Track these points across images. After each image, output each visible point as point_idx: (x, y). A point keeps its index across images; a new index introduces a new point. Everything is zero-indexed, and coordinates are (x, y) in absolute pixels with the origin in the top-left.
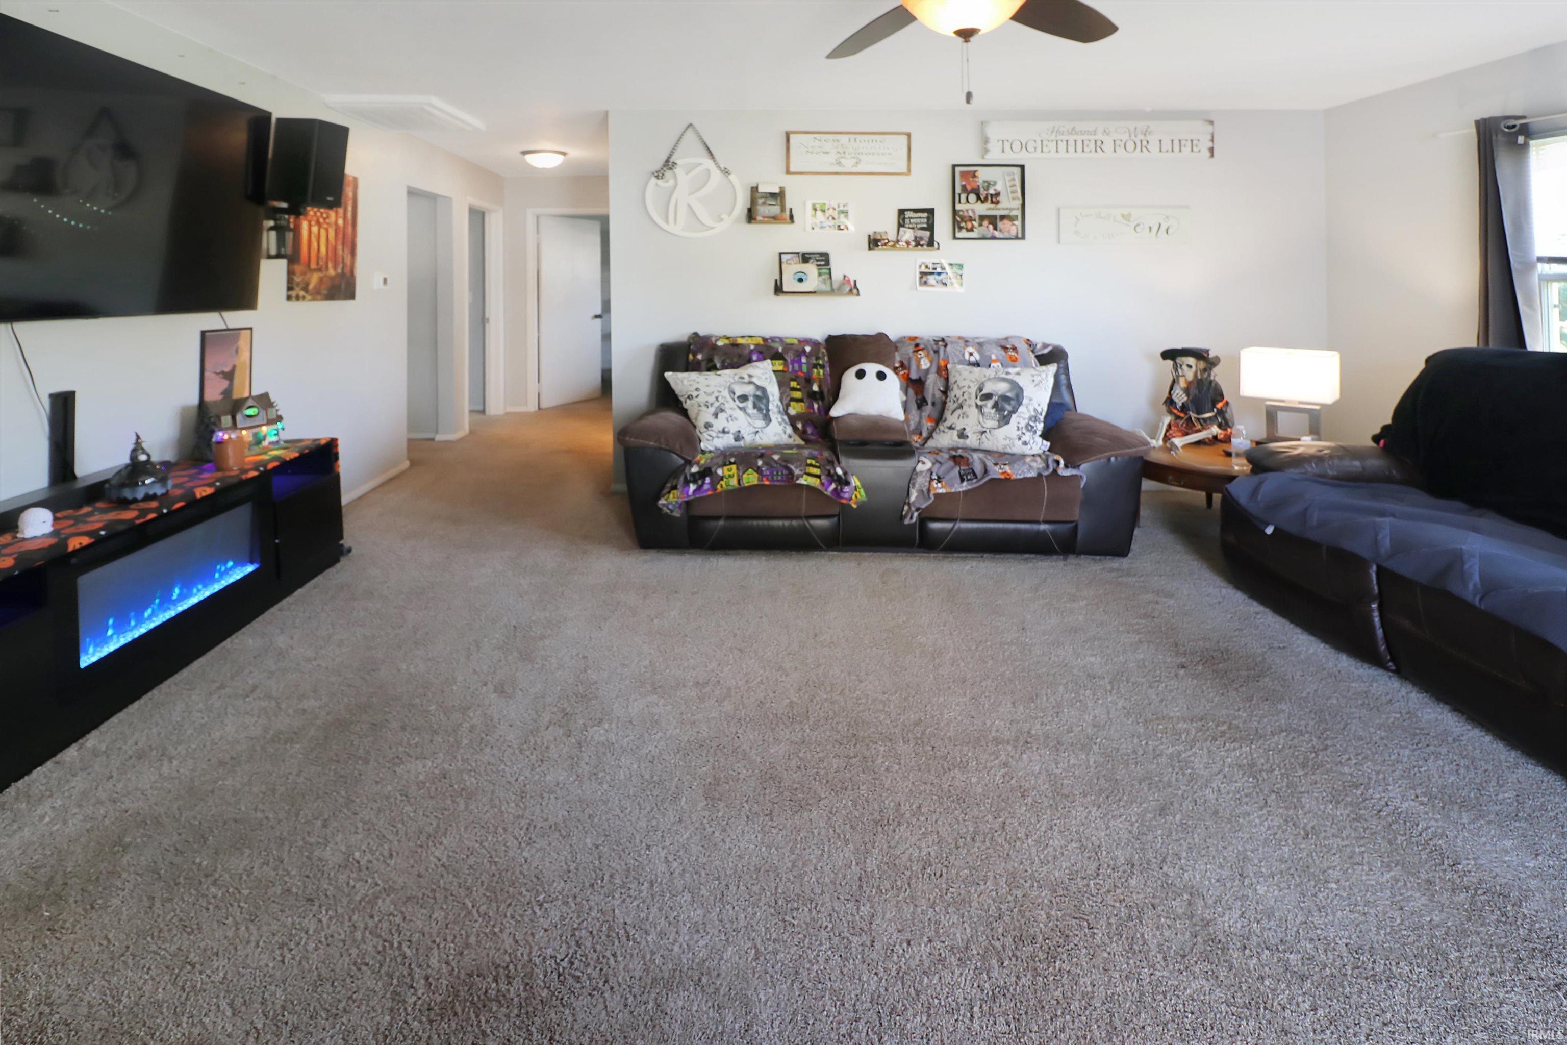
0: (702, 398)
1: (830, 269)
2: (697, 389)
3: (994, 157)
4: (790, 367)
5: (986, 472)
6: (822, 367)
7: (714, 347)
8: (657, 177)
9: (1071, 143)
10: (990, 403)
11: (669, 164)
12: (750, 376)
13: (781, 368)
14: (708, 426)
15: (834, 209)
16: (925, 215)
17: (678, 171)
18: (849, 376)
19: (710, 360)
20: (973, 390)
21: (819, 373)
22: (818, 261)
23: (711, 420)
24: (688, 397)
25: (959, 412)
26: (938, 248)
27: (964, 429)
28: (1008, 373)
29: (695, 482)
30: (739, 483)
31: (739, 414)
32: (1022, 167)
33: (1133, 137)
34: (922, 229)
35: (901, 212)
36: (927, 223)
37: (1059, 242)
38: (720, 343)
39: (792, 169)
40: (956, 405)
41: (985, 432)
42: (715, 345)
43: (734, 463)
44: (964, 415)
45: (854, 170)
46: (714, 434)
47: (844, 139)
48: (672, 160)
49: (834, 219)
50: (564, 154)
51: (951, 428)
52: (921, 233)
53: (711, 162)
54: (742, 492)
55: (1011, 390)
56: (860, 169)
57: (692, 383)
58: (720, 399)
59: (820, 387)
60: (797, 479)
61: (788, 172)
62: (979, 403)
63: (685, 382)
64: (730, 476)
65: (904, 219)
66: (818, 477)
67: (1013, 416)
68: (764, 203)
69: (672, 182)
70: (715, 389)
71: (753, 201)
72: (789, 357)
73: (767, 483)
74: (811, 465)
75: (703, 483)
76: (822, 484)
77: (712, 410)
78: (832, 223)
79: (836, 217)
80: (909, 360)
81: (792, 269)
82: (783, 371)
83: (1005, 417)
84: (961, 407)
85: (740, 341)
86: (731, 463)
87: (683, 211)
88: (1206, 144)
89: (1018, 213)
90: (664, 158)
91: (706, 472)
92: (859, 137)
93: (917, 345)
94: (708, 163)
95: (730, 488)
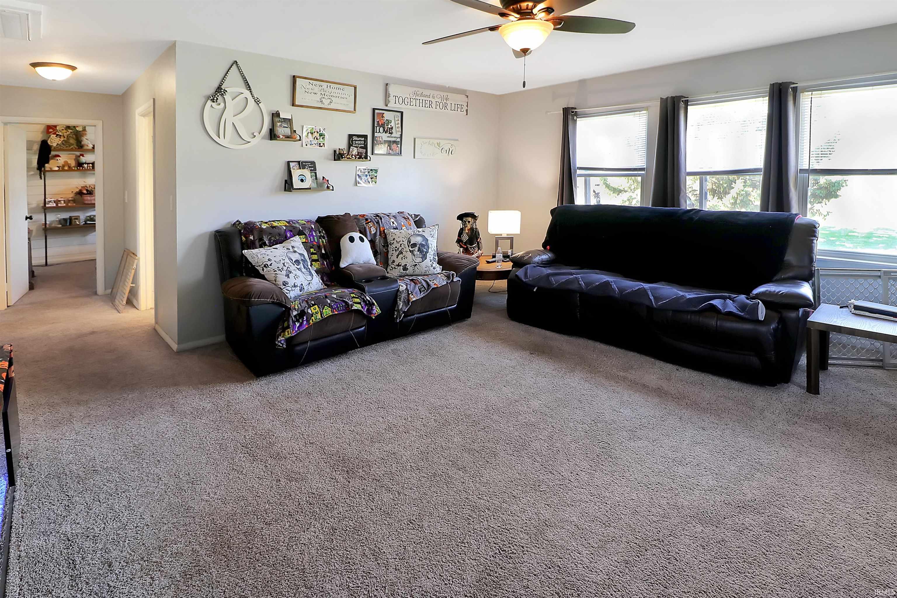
0: (275, 266)
1: (316, 173)
2: (269, 260)
3: (392, 105)
4: (309, 239)
5: (429, 285)
6: (324, 238)
7: (261, 230)
8: (213, 101)
9: (421, 101)
10: (416, 249)
11: (220, 90)
12: (293, 247)
13: (304, 240)
14: (285, 284)
15: (318, 132)
16: (363, 139)
17: (227, 97)
18: (345, 241)
19: (261, 239)
20: (406, 243)
21: (323, 242)
22: (310, 167)
23: (286, 279)
24: (265, 266)
25: (401, 256)
26: (370, 160)
27: (406, 265)
28: (419, 232)
29: (298, 321)
30: (322, 317)
31: (299, 273)
32: (402, 113)
33: (442, 101)
34: (361, 147)
35: (350, 136)
36: (364, 144)
37: (414, 157)
38: (264, 226)
39: (297, 103)
40: (398, 252)
41: (416, 265)
42: (261, 228)
43: (315, 304)
44: (405, 257)
45: (329, 107)
46: (290, 289)
47: (325, 85)
48: (223, 87)
49: (317, 139)
50: (73, 68)
51: (398, 265)
52: (361, 150)
53: (248, 92)
54: (325, 321)
55: (423, 241)
56: (332, 106)
57: (264, 256)
58: (285, 264)
59: (325, 250)
60: (352, 307)
61: (293, 105)
62: (411, 249)
63: (259, 255)
64: (316, 312)
65: (352, 141)
66: (360, 303)
67: (428, 254)
68: (281, 126)
69: (222, 105)
70: (281, 258)
71: (273, 123)
72: (307, 232)
73: (336, 313)
74: (354, 297)
75: (303, 321)
76: (362, 307)
77: (284, 272)
78: (316, 141)
79: (318, 138)
80: (365, 228)
81: (296, 173)
82: (305, 242)
83: (424, 255)
84: (402, 253)
85: (275, 224)
86: (313, 305)
87: (229, 128)
88: (465, 108)
89: (399, 140)
90: (216, 85)
91: (302, 314)
92: (333, 85)
93: (367, 220)
94: (247, 93)
95: (318, 320)
